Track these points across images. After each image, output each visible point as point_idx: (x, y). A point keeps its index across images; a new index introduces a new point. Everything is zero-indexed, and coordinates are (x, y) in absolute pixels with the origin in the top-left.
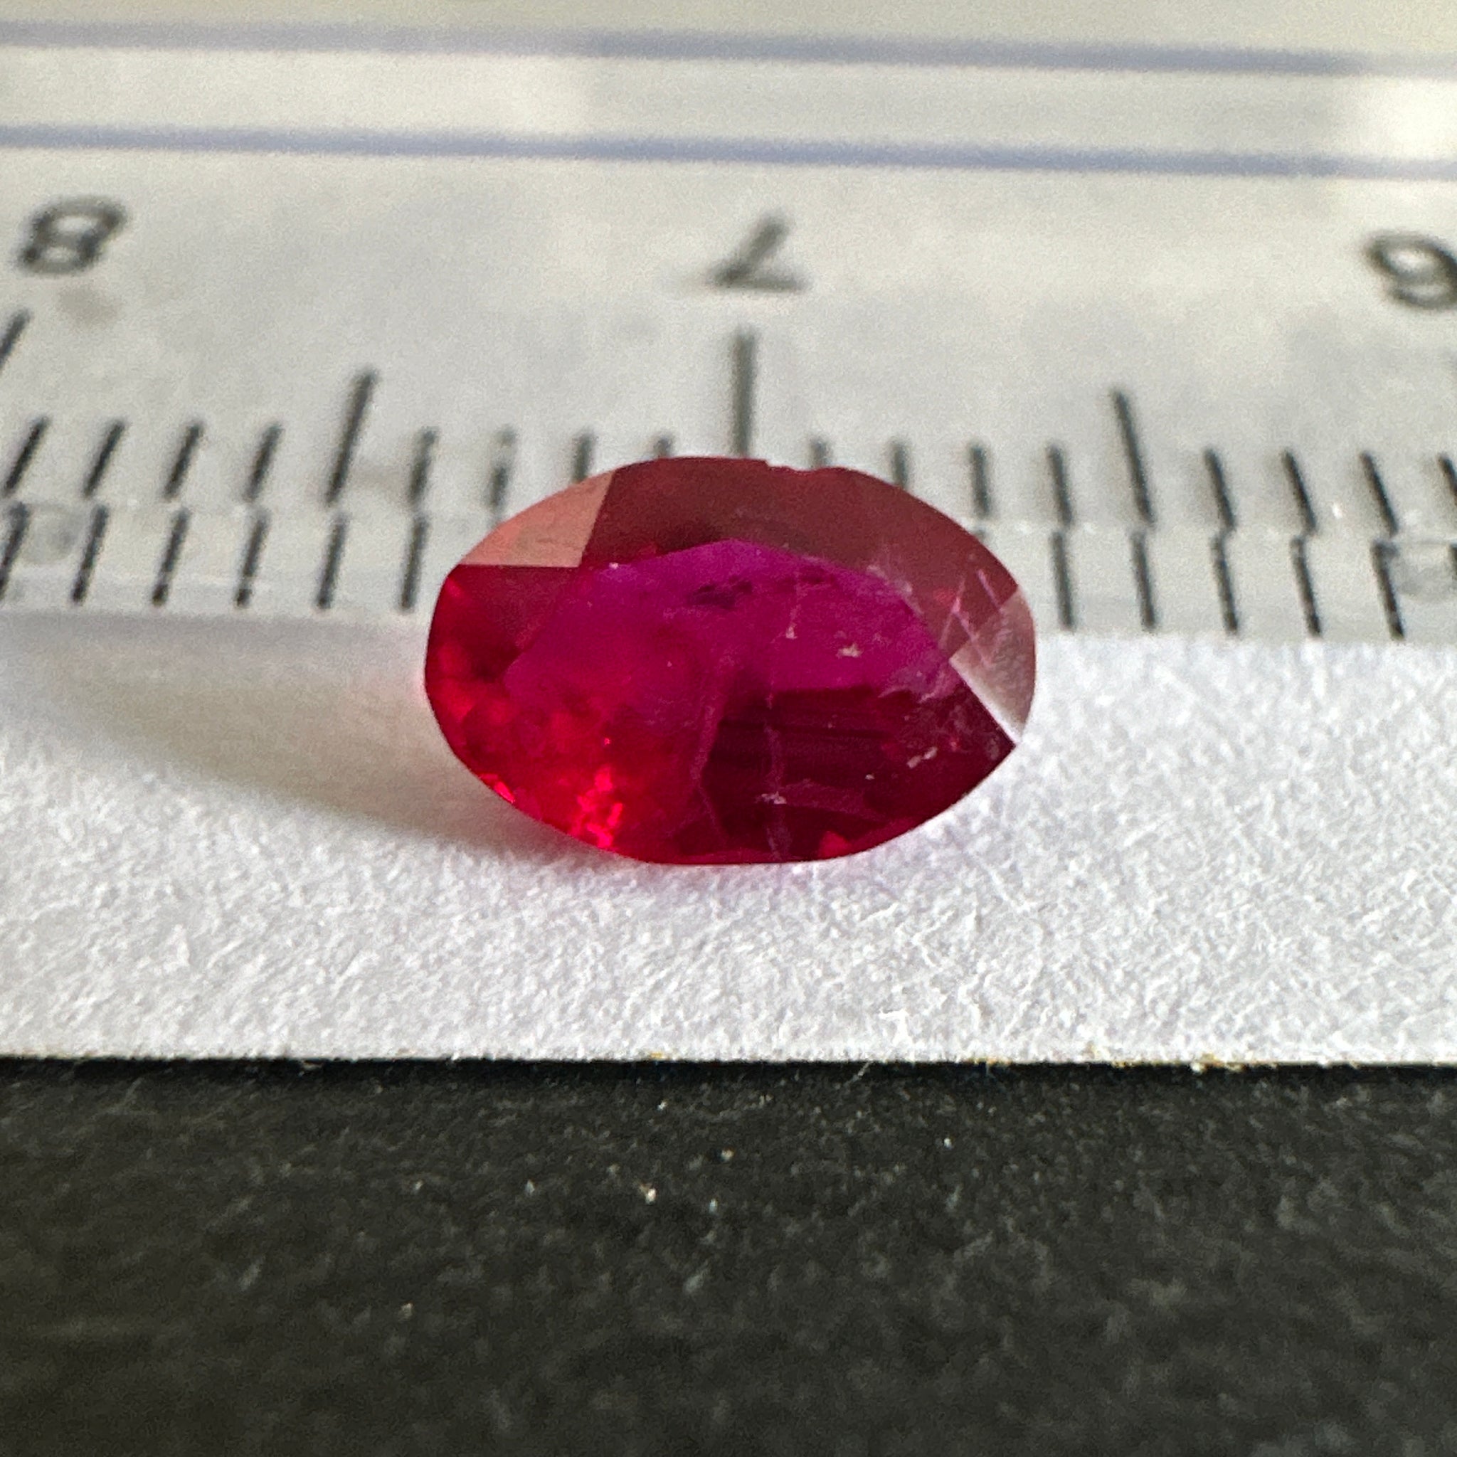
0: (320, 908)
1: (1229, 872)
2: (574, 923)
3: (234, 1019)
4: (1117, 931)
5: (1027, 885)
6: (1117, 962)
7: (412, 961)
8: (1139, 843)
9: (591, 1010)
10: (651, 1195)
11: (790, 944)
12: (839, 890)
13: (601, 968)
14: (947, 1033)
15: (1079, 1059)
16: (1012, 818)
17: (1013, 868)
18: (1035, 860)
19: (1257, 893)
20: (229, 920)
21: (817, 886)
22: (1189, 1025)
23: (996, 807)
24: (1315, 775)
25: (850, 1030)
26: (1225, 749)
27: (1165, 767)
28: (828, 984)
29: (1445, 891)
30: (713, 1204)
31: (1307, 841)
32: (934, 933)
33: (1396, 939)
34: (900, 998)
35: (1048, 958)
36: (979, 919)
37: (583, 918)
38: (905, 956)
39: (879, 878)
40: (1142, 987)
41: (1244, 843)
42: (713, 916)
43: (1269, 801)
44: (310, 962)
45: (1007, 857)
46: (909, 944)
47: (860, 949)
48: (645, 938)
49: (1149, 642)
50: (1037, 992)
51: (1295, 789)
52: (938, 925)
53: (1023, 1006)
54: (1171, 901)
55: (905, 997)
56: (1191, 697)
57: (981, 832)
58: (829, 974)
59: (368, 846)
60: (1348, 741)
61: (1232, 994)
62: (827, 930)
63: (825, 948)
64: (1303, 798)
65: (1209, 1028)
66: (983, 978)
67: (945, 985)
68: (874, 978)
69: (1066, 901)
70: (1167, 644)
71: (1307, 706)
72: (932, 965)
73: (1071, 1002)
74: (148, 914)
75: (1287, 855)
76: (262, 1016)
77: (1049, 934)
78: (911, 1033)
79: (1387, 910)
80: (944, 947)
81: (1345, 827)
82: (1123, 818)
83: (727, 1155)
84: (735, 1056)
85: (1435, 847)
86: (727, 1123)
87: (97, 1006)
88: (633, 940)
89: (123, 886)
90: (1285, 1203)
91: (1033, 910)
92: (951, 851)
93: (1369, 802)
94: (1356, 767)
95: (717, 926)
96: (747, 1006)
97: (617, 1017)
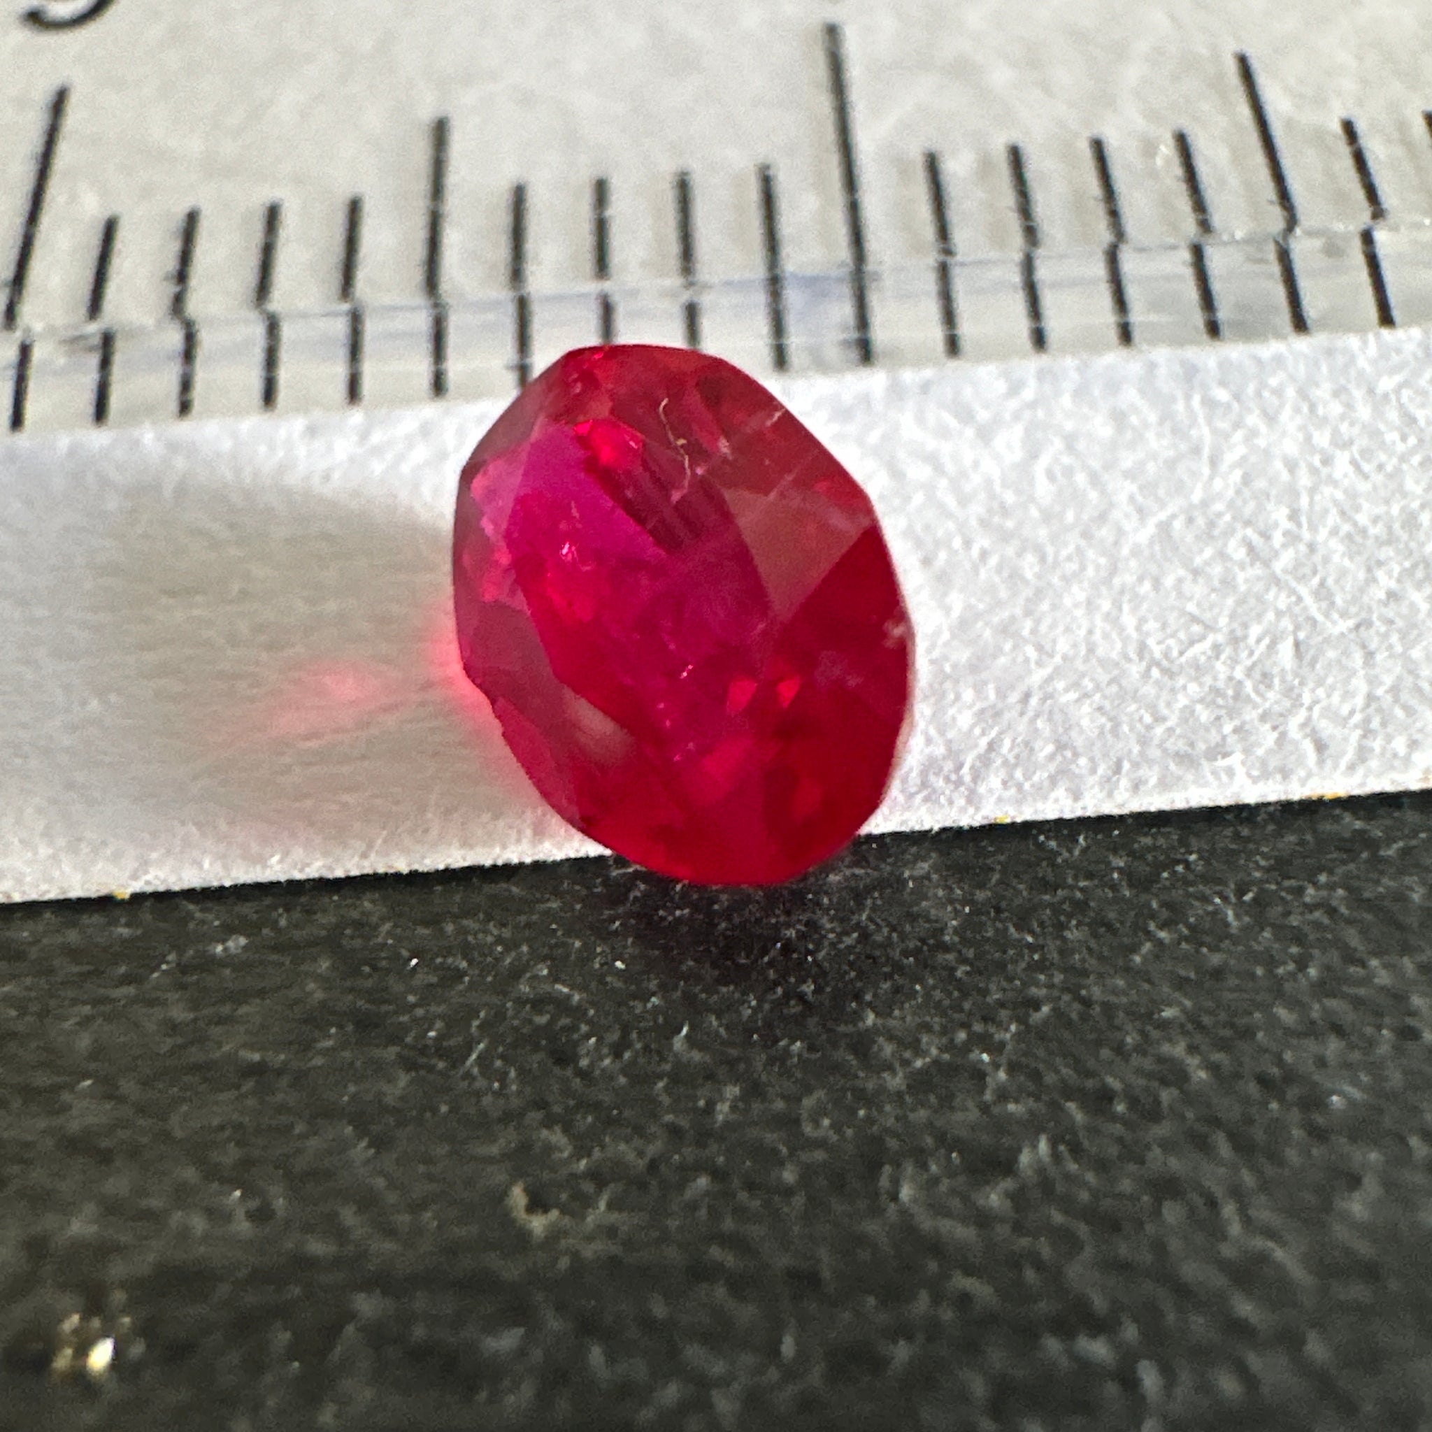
5: (1339, 600)
9: (932, 778)
11: (1114, 689)
14: (1285, 773)
15: (1416, 786)
16: (1313, 528)
17: (1322, 584)
18: (1343, 573)
25: (1190, 777)
28: (1159, 731)
32: (1254, 664)
34: (1232, 740)
35: (1373, 681)
36: (1297, 644)
38: (1230, 692)
39: (1191, 607)
42: (1033, 666)
45: (1315, 572)
46: (1231, 678)
47: (1184, 687)
48: (968, 695)
50: (1367, 720)
52: (1257, 654)
53: (1355, 736)
55: (1236, 737)
57: (1284, 546)
58: (1159, 719)
62: (1148, 669)
63: (1149, 690)
66: (1310, 709)
67: (1275, 721)
68: (1203, 719)
69: (1381, 618)
72: (1258, 700)
73: (1402, 728)
77: (1369, 655)
78: (1249, 775)
80: (1266, 678)
82: (1425, 520)
84: (1079, 813)
88: (958, 697)
91: (1350, 631)
92: (1258, 570)
95: (1038, 676)
96: (1083, 761)
97: (959, 783)
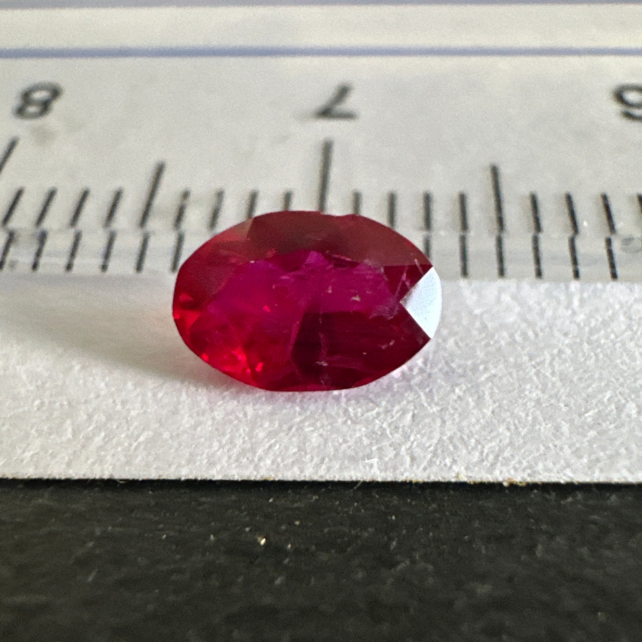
0: (129, 411)
1: (527, 393)
2: (237, 418)
3: (89, 462)
4: (474, 420)
5: (436, 399)
6: (473, 435)
7: (166, 435)
8: (487, 379)
9: (241, 458)
10: (263, 542)
11: (330, 427)
12: (353, 402)
13: (246, 438)
14: (395, 468)
15: (453, 480)
16: (432, 367)
17: (431, 391)
18: (441, 387)
19: (538, 402)
20: (90, 417)
21: (343, 400)
22: (502, 465)
23: (425, 363)
24: (570, 346)
25: (352, 467)
26: (531, 334)
27: (503, 343)
28: (344, 446)
29: (623, 401)
30: (289, 546)
31: (563, 378)
32: (392, 422)
33: (599, 424)
34: (375, 453)
35: (442, 433)
36: (414, 416)
37: (241, 416)
38: (379, 433)
39: (371, 396)
40: (483, 447)
41: (535, 378)
42: (297, 414)
43: (548, 358)
44: (123, 436)
45: (428, 386)
46: (381, 427)
47: (360, 430)
48: (266, 425)
49: (501, 282)
50: (436, 450)
51: (560, 352)
52: (395, 418)
53: (429, 456)
54: (500, 406)
55: (378, 452)
56: (517, 309)
57: (418, 374)
58: (345, 441)
59: (151, 383)
60: (587, 329)
61: (523, 451)
62: (346, 421)
63: (345, 429)
64: (563, 356)
65: (511, 467)
66: (412, 443)
67: (396, 447)
68: (365, 443)
69: (452, 407)
70: (509, 284)
71: (570, 312)
72: (391, 437)
73: (451, 454)
74: (56, 414)
75: (554, 384)
76: (101, 460)
77: (444, 422)
78: (379, 468)
79: (597, 410)
80: (396, 428)
81: (581, 371)
82: (481, 367)
83: (297, 523)
84: (302, 478)
85: (621, 380)
86: (298, 508)
87: (32, 456)
88: (261, 425)
89: (46, 401)
90: (540, 547)
91: (438, 411)
92: (403, 383)
93: (594, 358)
94: (589, 342)
95: (298, 419)
96: (308, 456)
97: (252, 461)
